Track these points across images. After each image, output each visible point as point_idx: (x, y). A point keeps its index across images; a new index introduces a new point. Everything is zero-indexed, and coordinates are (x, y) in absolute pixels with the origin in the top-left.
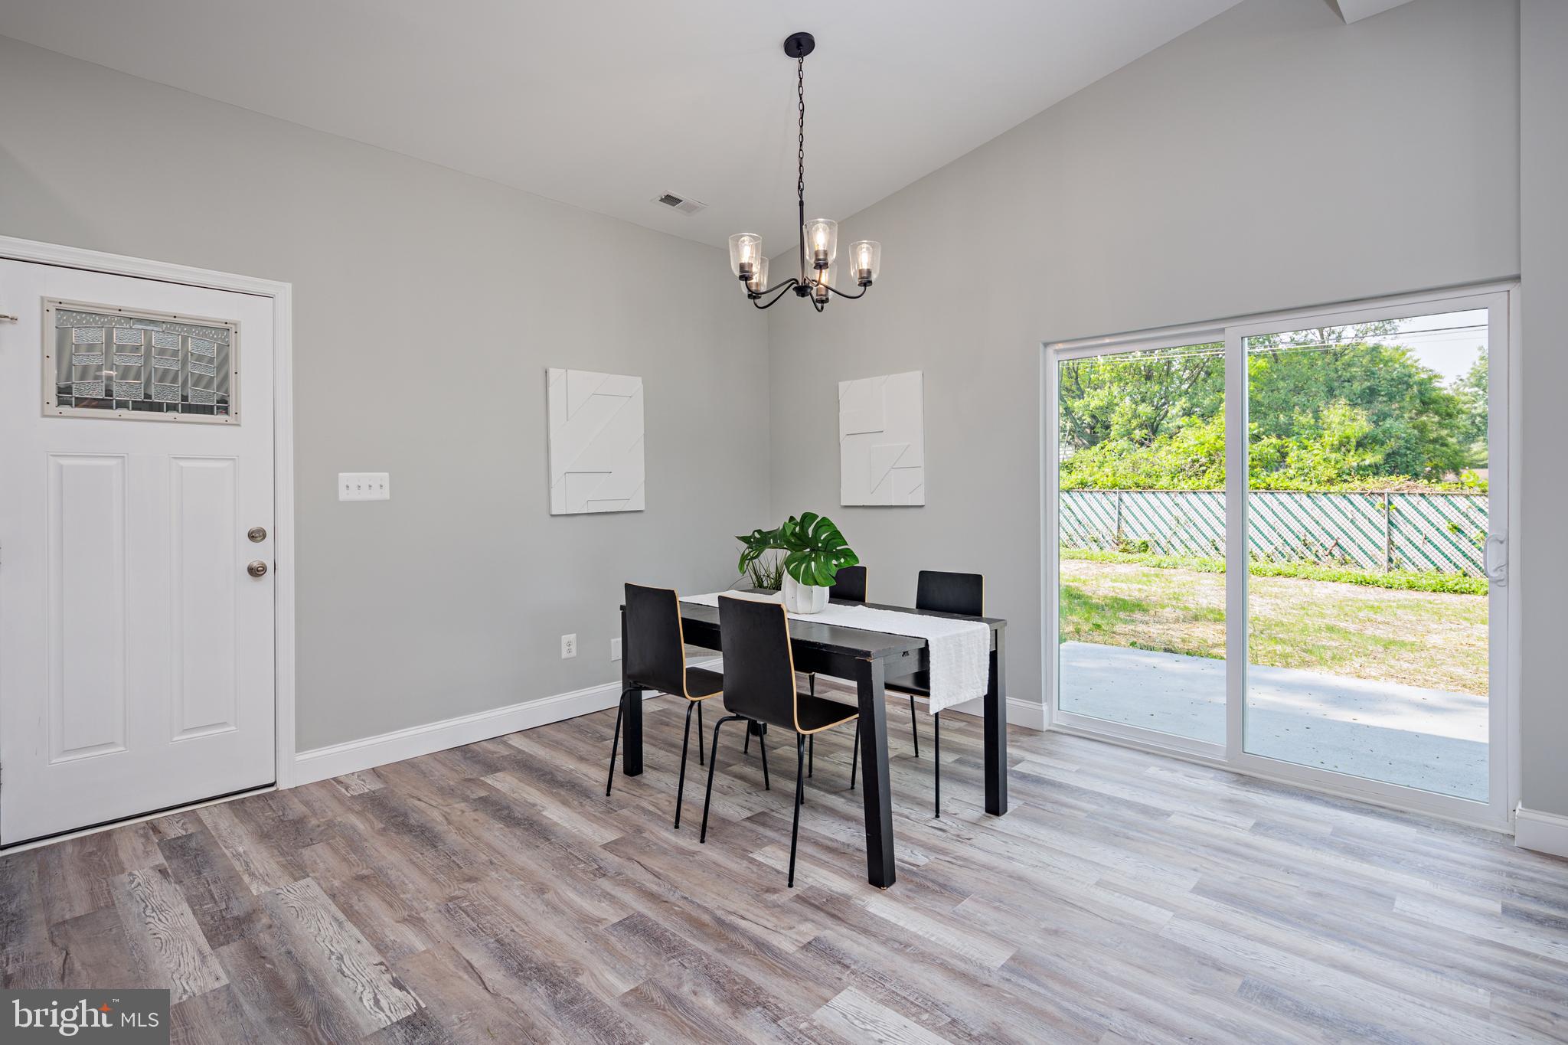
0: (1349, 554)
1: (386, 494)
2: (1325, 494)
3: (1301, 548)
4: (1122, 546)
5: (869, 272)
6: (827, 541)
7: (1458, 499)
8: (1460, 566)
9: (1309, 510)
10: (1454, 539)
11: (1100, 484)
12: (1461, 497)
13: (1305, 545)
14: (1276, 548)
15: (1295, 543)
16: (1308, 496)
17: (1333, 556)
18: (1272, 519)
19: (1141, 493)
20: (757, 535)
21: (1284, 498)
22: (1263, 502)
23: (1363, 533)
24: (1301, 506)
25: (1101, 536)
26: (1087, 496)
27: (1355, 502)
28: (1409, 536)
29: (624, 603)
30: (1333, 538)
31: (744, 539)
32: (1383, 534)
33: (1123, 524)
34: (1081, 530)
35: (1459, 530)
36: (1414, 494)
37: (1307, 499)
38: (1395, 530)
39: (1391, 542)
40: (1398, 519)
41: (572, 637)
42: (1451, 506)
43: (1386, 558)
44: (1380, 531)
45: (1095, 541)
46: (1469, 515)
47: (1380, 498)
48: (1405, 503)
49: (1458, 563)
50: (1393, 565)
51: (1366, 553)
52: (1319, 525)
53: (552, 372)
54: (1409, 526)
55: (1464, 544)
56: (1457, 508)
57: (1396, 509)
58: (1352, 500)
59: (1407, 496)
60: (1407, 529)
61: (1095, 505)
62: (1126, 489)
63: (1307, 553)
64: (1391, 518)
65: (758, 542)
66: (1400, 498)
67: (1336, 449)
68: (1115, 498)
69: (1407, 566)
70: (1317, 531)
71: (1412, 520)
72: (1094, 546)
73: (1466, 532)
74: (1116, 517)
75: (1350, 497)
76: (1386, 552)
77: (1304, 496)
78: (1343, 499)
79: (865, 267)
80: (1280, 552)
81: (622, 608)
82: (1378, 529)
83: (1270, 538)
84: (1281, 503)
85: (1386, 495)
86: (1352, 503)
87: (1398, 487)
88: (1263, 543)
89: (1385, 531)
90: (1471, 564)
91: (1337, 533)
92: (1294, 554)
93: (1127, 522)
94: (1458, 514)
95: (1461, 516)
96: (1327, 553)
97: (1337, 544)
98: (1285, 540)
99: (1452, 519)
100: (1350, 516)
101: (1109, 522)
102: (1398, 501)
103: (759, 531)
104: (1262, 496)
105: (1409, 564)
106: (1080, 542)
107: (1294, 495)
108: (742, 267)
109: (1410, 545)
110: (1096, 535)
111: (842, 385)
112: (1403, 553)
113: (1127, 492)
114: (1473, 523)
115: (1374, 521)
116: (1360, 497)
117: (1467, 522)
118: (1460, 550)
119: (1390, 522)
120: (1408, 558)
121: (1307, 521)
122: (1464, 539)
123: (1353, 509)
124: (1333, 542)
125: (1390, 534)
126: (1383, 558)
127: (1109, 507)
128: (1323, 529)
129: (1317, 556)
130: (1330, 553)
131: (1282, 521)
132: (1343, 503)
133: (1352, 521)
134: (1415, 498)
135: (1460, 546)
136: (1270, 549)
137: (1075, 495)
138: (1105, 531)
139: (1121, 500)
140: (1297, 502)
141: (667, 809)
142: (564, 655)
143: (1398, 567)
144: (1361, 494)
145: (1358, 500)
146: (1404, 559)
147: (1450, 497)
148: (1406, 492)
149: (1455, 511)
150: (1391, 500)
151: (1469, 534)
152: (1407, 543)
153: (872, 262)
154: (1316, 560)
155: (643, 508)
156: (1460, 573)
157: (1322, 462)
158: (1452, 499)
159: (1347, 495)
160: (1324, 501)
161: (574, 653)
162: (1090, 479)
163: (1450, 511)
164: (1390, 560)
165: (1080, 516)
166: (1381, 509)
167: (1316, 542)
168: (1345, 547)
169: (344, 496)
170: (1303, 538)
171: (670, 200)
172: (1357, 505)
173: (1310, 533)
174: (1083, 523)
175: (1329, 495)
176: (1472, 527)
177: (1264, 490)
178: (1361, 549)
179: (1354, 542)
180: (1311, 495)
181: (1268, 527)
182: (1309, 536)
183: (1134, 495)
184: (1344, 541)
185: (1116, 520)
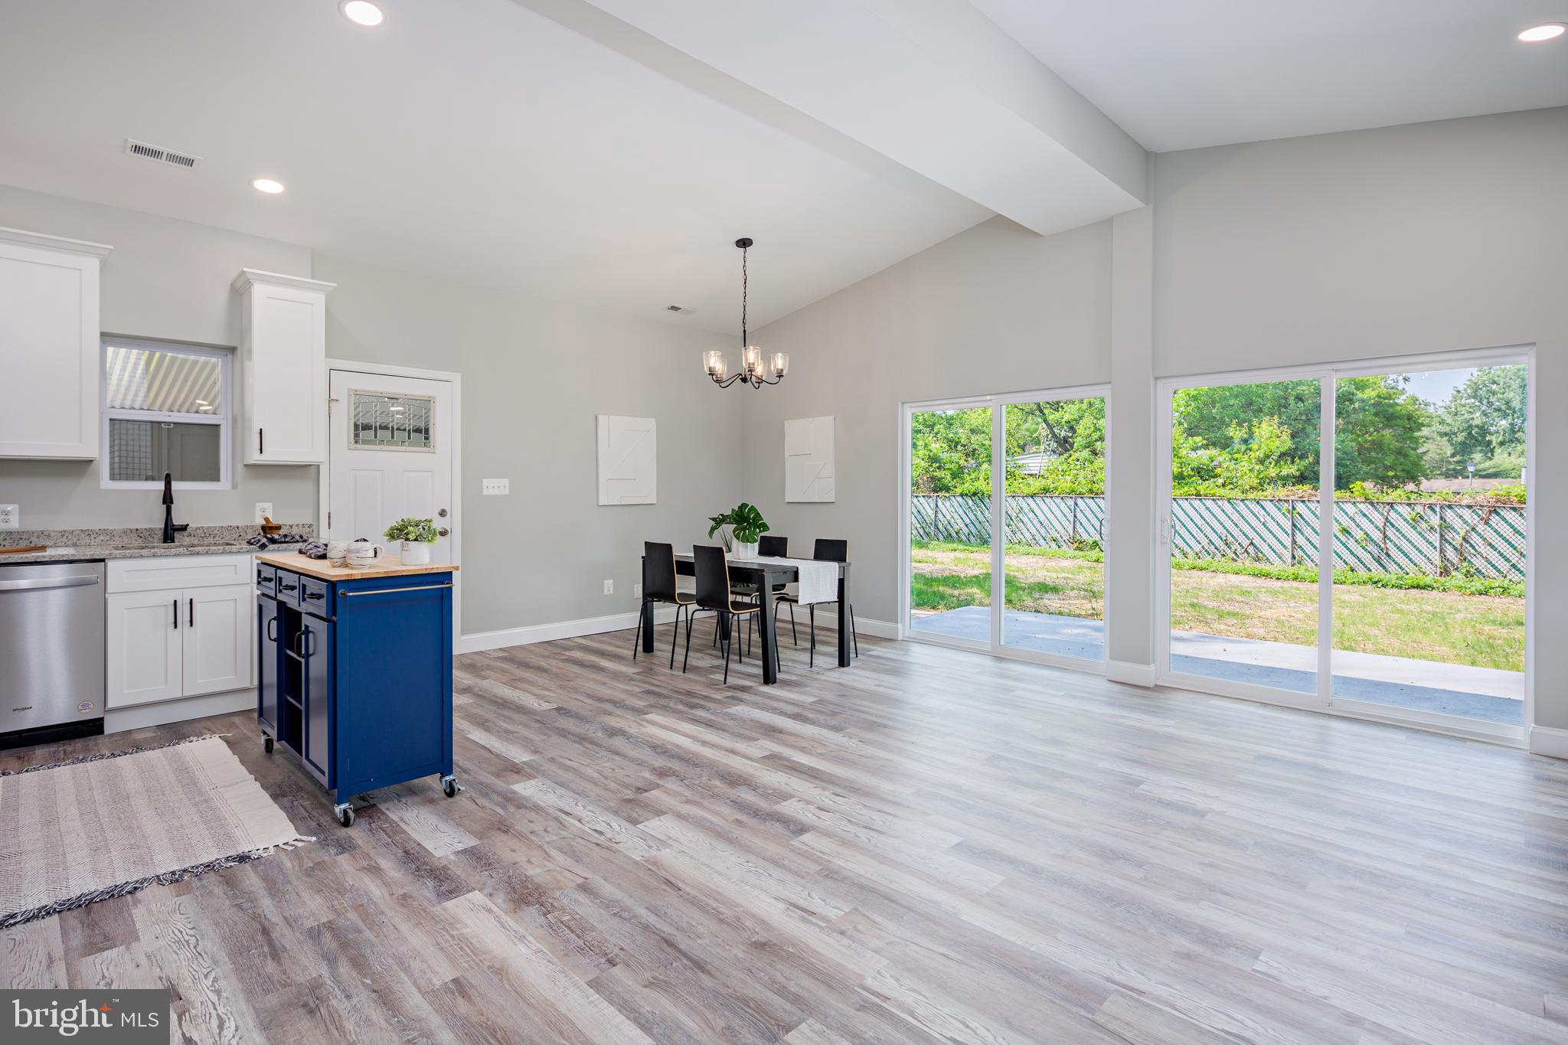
0: (1262, 553)
1: (506, 492)
2: (1243, 500)
3: (1223, 547)
4: (1075, 545)
5: (782, 370)
6: (754, 519)
7: (1347, 506)
8: (1349, 562)
9: (1229, 514)
10: (1343, 539)
11: (1060, 490)
12: (1349, 504)
13: (1227, 544)
14: (1203, 547)
15: (1218, 543)
16: (1229, 502)
17: (1248, 554)
18: (1200, 522)
19: (1093, 498)
20: (720, 517)
21: (1209, 503)
22: (1193, 507)
23: (1273, 534)
24: (1223, 511)
25: (1059, 536)
26: (1048, 500)
27: (1266, 508)
28: (1309, 537)
29: (644, 555)
30: (1248, 539)
31: (714, 519)
32: (1288, 535)
33: (1078, 525)
34: (1043, 531)
35: (1348, 532)
36: (1313, 501)
37: (1228, 504)
38: (1297, 532)
39: (1294, 542)
40: (1301, 523)
41: (611, 582)
42: (1341, 512)
43: (1290, 555)
44: (1286, 533)
45: (1054, 541)
46: (1356, 519)
47: (1286, 504)
48: (1305, 508)
49: (1346, 560)
50: (1296, 561)
51: (1275, 552)
52: (1238, 527)
53: (600, 417)
54: (1309, 528)
55: (1352, 544)
56: (1346, 513)
57: (1299, 513)
58: (1264, 506)
59: (1307, 502)
60: (1308, 531)
61: (1054, 508)
62: (1081, 495)
63: (1228, 551)
64: (1295, 521)
65: (719, 521)
66: (1301, 504)
67: (1261, 462)
68: (1071, 503)
69: (1307, 563)
70: (1236, 532)
71: (1311, 523)
72: (1053, 544)
73: (1353, 533)
74: (1072, 519)
75: (1262, 503)
76: (1290, 550)
77: (1226, 502)
78: (1257, 505)
79: (780, 367)
80: (1206, 551)
81: (643, 557)
82: (1284, 531)
83: (1198, 539)
84: (1207, 508)
85: (1290, 501)
86: (1264, 508)
87: (1300, 495)
88: (1192, 542)
89: (1290, 532)
90: (1357, 561)
91: (1252, 534)
92: (1217, 552)
93: (1081, 524)
94: (1347, 518)
95: (1349, 520)
96: (1243, 550)
97: (1252, 543)
98: (1210, 540)
99: (1342, 523)
100: (1262, 520)
101: (1066, 524)
102: (1300, 507)
103: (722, 515)
104: (1192, 502)
105: (1309, 561)
106: (1041, 541)
107: (1217, 501)
108: (710, 369)
109: (1310, 545)
110: (1056, 535)
111: (787, 423)
112: (1304, 552)
113: (1082, 498)
114: (1358, 526)
115: (1281, 524)
116: (1270, 504)
117: (1354, 524)
118: (1348, 549)
119: (1294, 525)
120: (1308, 556)
121: (1228, 524)
122: (1351, 539)
123: (1265, 513)
124: (1248, 542)
125: (1293, 535)
126: (1288, 556)
127: (1066, 511)
128: (1241, 531)
129: (1236, 554)
130: (1246, 551)
131: (1208, 524)
132: (1256, 509)
133: (1263, 524)
134: (1313, 505)
135: (1348, 546)
136: (1197, 548)
137: (1038, 500)
138: (1062, 531)
139: (1076, 504)
140: (1219, 507)
141: (666, 663)
142: (606, 592)
143: (1300, 563)
144: (1271, 501)
145: (1268, 505)
146: (1305, 556)
147: (1340, 504)
148: (1306, 499)
149: (1345, 516)
150: (1295, 506)
151: (1355, 536)
152: (1308, 543)
153: (784, 365)
154: (1235, 557)
155: (655, 502)
156: (1348, 568)
157: (1248, 472)
158: (1342, 506)
159: (1260, 501)
160: (1241, 507)
161: (611, 592)
162: (1052, 486)
163: (1340, 516)
164: (1294, 557)
165: (1042, 518)
166: (1287, 514)
167: (1235, 542)
168: (1258, 546)
169: (486, 492)
170: (1224, 538)
171: (674, 308)
172: (1268, 510)
173: (1231, 534)
174: (1044, 524)
175: (1246, 501)
176: (1358, 529)
177: (1194, 497)
178: (1271, 547)
179: (1265, 541)
180: (1231, 501)
181: (1197, 529)
182: (1230, 536)
183: (1086, 500)
184: (1257, 541)
185: (1072, 522)
